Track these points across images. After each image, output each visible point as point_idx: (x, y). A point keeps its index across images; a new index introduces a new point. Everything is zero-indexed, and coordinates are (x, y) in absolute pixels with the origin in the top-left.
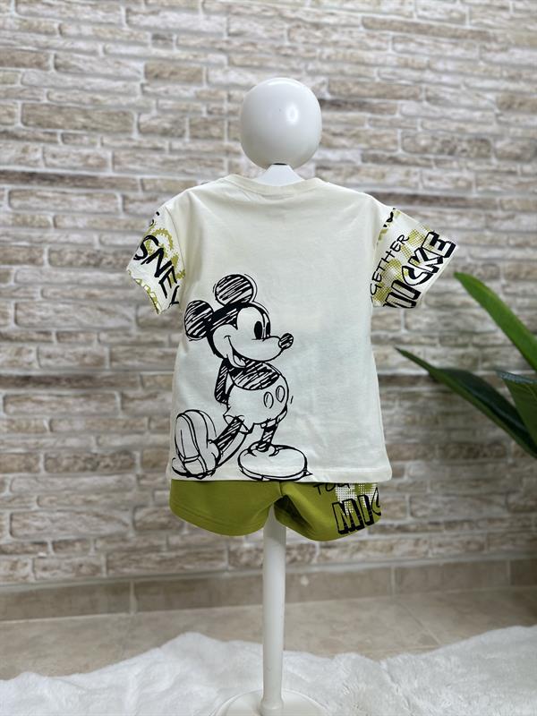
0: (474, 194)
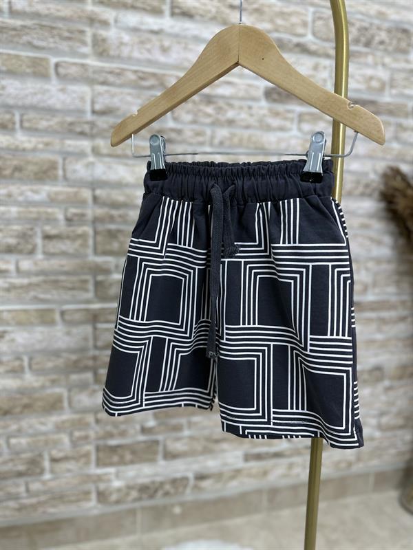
0: (386, 98)
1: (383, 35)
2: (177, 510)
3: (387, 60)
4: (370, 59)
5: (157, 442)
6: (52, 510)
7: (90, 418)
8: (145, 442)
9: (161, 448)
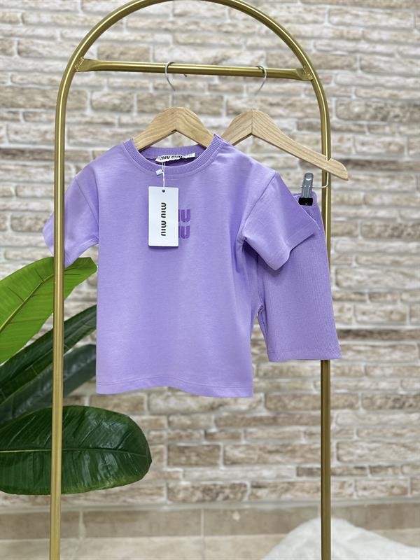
1: (397, 111)
2: (236, 517)
3: (403, 129)
4: (387, 129)
5: (218, 447)
6: (130, 500)
7: (164, 420)
8: (208, 446)
9: (221, 453)
